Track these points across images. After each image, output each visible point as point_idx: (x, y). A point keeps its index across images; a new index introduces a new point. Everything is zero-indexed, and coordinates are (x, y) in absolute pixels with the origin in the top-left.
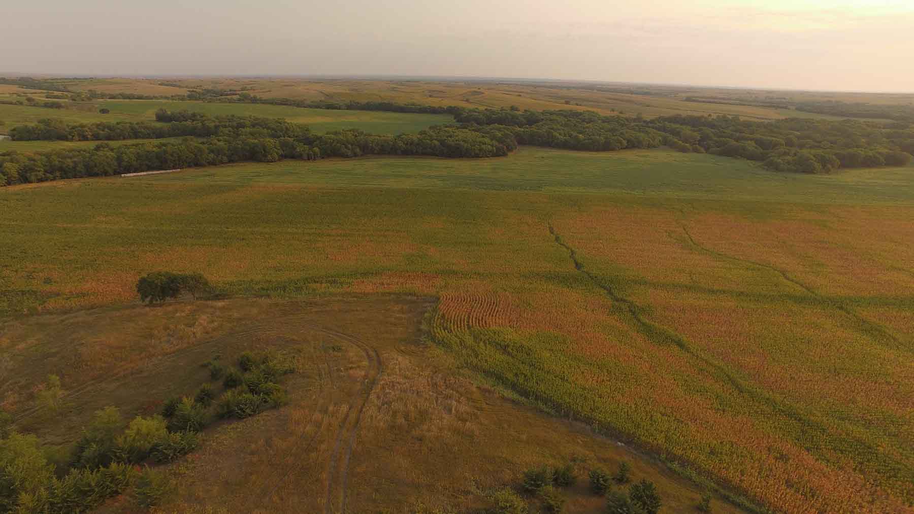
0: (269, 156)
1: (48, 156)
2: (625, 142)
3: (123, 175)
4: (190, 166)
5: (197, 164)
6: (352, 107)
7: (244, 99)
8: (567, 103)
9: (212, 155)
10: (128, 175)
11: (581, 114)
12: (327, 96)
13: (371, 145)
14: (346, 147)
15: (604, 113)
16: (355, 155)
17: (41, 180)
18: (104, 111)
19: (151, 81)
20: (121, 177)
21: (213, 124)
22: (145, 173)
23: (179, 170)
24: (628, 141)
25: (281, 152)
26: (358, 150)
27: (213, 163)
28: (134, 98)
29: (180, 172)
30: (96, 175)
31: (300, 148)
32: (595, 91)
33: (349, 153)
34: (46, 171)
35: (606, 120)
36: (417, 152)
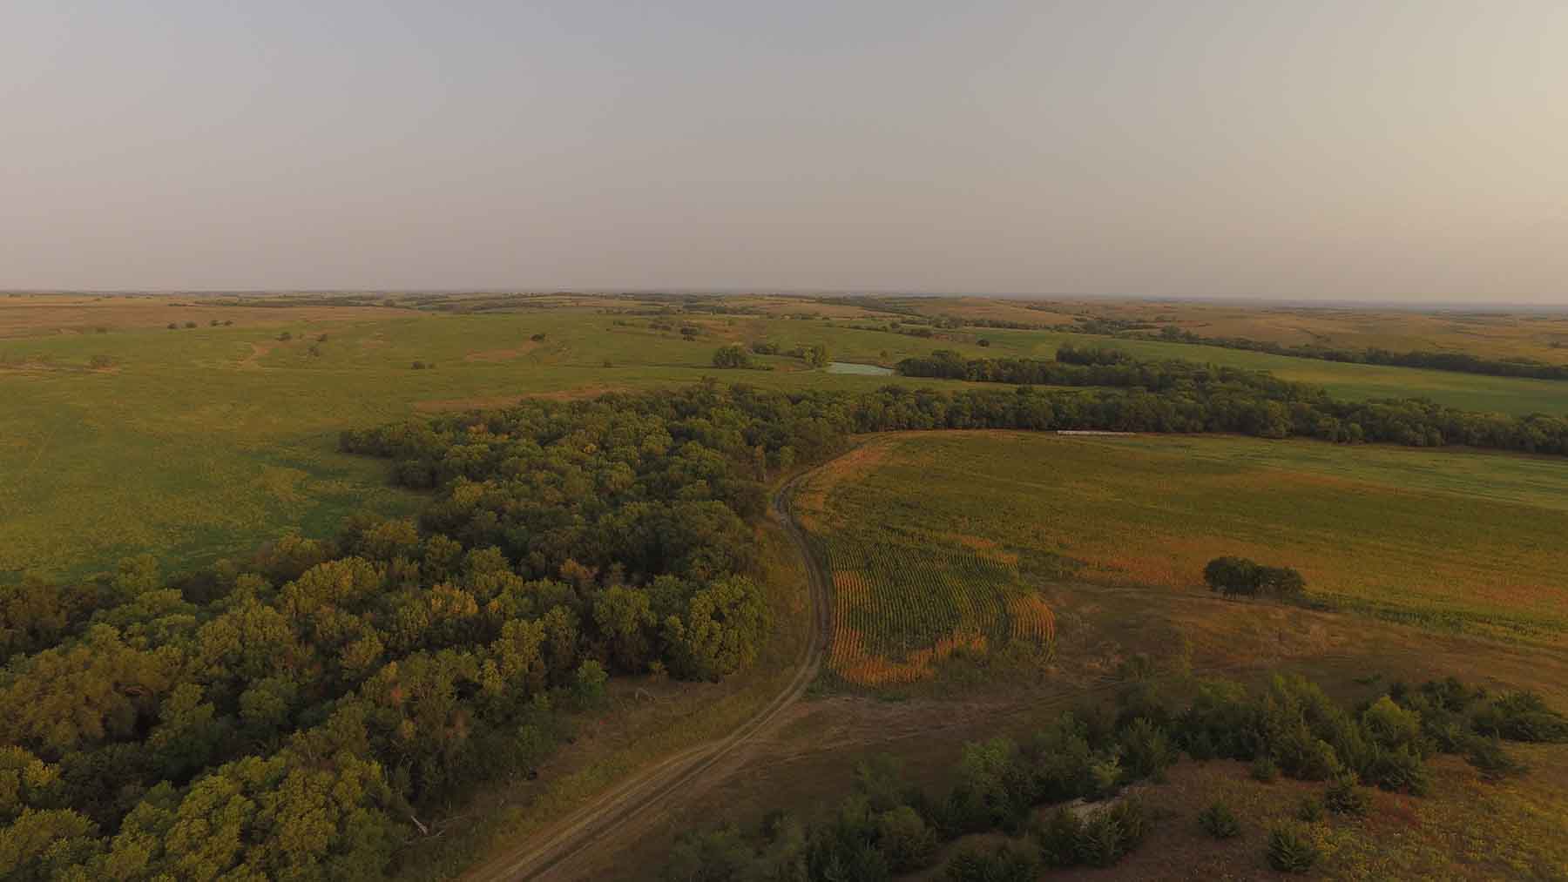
0: (1272, 428)
1: (972, 396)
3: (1059, 432)
4: (1147, 431)
5: (1159, 428)
6: (1375, 358)
7: (1170, 336)
9: (1181, 418)
10: (1067, 432)
12: (1318, 337)
13: (1465, 428)
14: (1415, 429)
16: (1433, 443)
17: (965, 427)
18: (983, 343)
19: (1015, 303)
20: (1057, 433)
21: (1157, 372)
22: (1088, 433)
23: (1133, 434)
25: (1291, 424)
26: (1438, 435)
27: (1181, 430)
28: (1005, 326)
29: (1135, 437)
30: (1027, 428)
31: (1325, 421)
34: (972, 417)
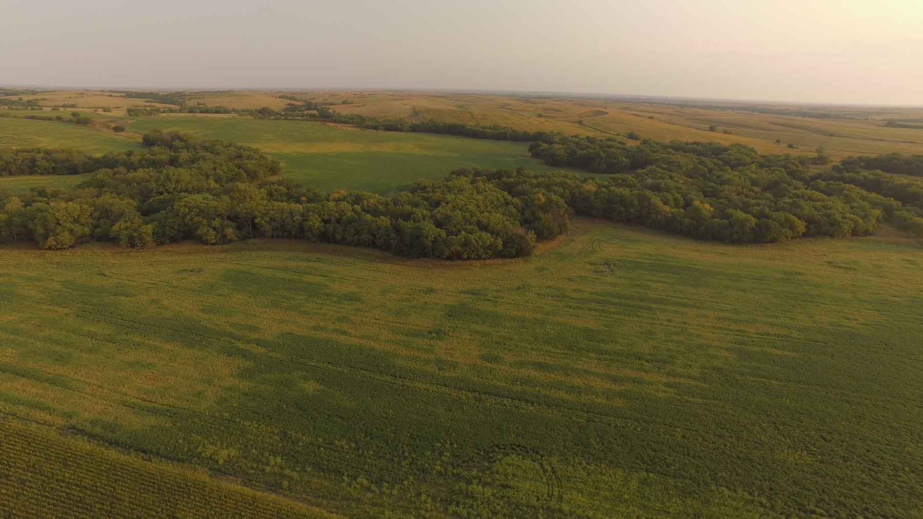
2: (801, 226)
8: (712, 129)
11: (725, 150)
15: (763, 147)
16: (224, 240)
24: (809, 221)
32: (757, 113)
33: (212, 236)
35: (767, 163)
36: (344, 239)
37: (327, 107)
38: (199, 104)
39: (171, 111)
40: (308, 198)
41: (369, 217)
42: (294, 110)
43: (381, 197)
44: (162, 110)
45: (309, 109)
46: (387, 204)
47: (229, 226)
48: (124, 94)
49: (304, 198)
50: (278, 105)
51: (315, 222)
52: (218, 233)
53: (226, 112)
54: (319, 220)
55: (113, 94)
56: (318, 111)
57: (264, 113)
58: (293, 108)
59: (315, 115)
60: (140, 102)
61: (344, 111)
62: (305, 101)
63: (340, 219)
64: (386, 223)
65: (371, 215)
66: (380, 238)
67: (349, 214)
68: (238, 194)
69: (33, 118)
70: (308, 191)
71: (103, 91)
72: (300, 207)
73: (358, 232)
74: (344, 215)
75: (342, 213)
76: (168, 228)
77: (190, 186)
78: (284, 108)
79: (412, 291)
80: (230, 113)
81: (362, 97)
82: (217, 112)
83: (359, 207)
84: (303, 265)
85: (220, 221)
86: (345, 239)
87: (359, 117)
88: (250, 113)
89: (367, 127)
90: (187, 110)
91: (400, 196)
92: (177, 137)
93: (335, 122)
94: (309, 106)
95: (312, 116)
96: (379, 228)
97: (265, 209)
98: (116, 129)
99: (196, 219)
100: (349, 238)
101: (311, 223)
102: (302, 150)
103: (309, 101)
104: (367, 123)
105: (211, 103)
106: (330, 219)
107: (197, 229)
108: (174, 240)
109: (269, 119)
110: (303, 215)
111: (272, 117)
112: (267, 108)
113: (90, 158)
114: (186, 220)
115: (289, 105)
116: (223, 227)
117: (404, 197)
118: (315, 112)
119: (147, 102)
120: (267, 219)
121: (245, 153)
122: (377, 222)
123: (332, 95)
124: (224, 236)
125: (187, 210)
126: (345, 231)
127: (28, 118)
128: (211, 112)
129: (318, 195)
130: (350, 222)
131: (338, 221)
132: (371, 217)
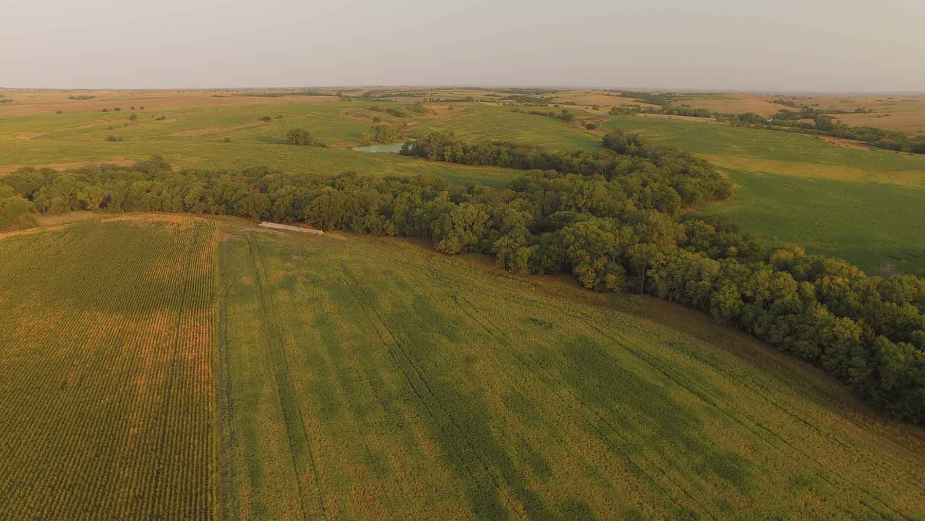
37: (831, 115)
38: (683, 105)
39: (651, 111)
40: (740, 251)
41: (822, 312)
42: (785, 118)
43: (862, 274)
44: (643, 109)
45: (805, 118)
46: (867, 292)
47: (613, 271)
48: (620, 94)
49: (733, 249)
50: (766, 111)
51: (729, 297)
52: (597, 276)
53: (706, 115)
54: (737, 295)
55: (611, 94)
56: (815, 121)
57: (746, 119)
58: (786, 115)
59: (810, 127)
60: (629, 101)
61: (852, 122)
62: (805, 107)
63: (772, 301)
64: (852, 332)
65: (830, 309)
66: (832, 355)
67: (788, 298)
68: (645, 226)
69: (534, 113)
70: (745, 239)
71: (605, 91)
72: (715, 266)
73: (793, 333)
74: (779, 297)
75: (777, 293)
76: (545, 257)
77: (602, 204)
78: (775, 114)
79: (865, 509)
80: (709, 117)
81: (889, 104)
82: (695, 115)
83: (813, 287)
84: (684, 361)
85: (606, 261)
86: (769, 337)
87: (875, 131)
88: (731, 117)
89: (882, 146)
90: (666, 111)
91: (900, 281)
92: (634, 140)
93: (834, 136)
94: (807, 113)
95: (805, 126)
96: (836, 338)
97: (665, 260)
98: (590, 127)
99: (579, 252)
100: (775, 338)
101: (722, 297)
102: (770, 170)
103: (810, 107)
104: (885, 140)
105: (694, 106)
106: (754, 299)
107: (577, 264)
108: (549, 272)
109: (748, 127)
110: (715, 279)
111: (753, 125)
112: (751, 113)
113: (544, 155)
114: (568, 251)
115: (782, 111)
116: (606, 270)
117: (908, 287)
118: (811, 122)
119: (636, 101)
120: (664, 274)
121: (692, 168)
122: (834, 326)
123: (843, 101)
124: (604, 283)
125: (573, 239)
126: (774, 323)
127: (531, 113)
128: (690, 115)
129: (756, 248)
130: (786, 311)
131: (767, 304)
132: (826, 313)
